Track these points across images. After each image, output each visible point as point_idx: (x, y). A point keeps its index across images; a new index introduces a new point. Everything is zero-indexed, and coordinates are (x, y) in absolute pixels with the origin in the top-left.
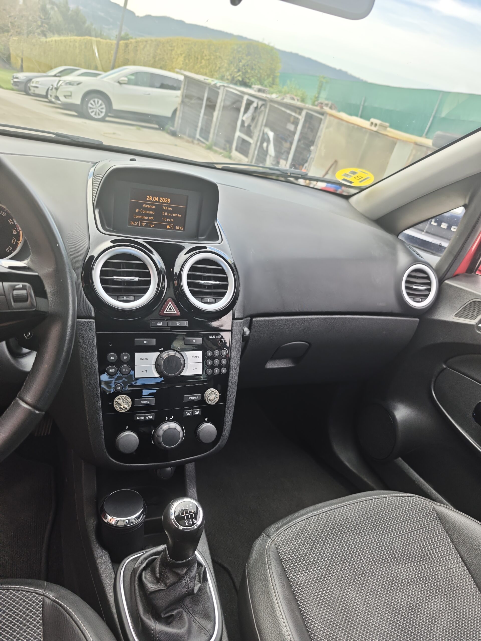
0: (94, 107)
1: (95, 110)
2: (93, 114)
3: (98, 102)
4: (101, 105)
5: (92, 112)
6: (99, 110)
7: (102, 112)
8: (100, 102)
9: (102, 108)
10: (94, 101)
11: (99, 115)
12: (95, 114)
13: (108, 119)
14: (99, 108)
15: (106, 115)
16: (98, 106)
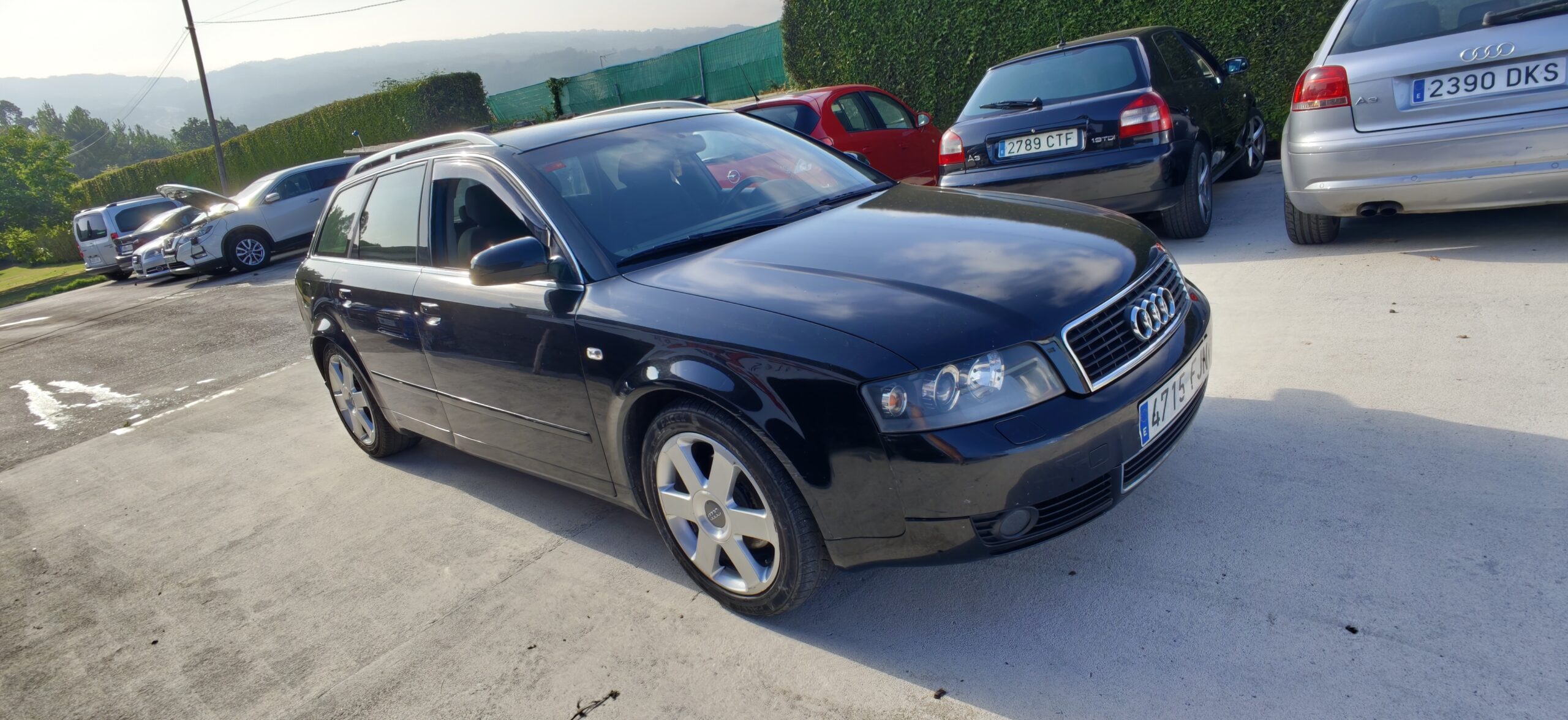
0: (246, 252)
1: (250, 255)
2: (250, 263)
3: (247, 243)
4: (253, 244)
5: (248, 260)
6: (254, 252)
7: (260, 252)
8: (249, 241)
9: (257, 248)
10: (241, 246)
11: (258, 258)
12: (254, 259)
13: (273, 258)
14: (254, 250)
15: (268, 256)
16: (249, 248)
